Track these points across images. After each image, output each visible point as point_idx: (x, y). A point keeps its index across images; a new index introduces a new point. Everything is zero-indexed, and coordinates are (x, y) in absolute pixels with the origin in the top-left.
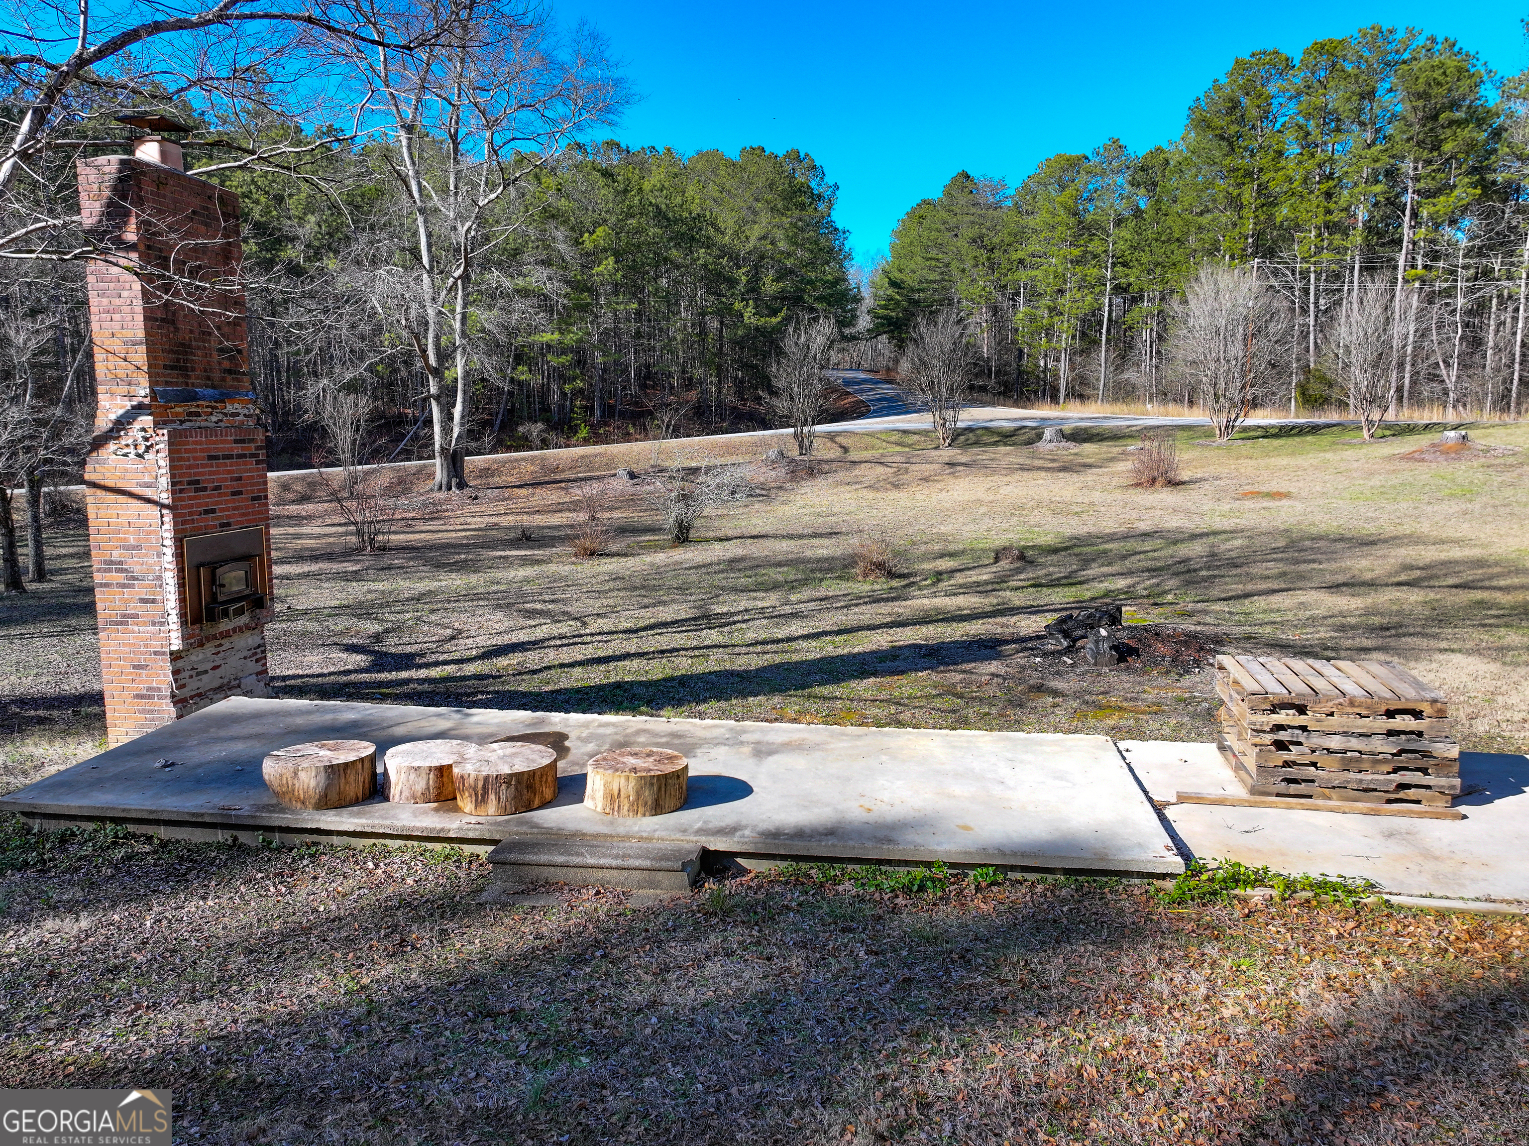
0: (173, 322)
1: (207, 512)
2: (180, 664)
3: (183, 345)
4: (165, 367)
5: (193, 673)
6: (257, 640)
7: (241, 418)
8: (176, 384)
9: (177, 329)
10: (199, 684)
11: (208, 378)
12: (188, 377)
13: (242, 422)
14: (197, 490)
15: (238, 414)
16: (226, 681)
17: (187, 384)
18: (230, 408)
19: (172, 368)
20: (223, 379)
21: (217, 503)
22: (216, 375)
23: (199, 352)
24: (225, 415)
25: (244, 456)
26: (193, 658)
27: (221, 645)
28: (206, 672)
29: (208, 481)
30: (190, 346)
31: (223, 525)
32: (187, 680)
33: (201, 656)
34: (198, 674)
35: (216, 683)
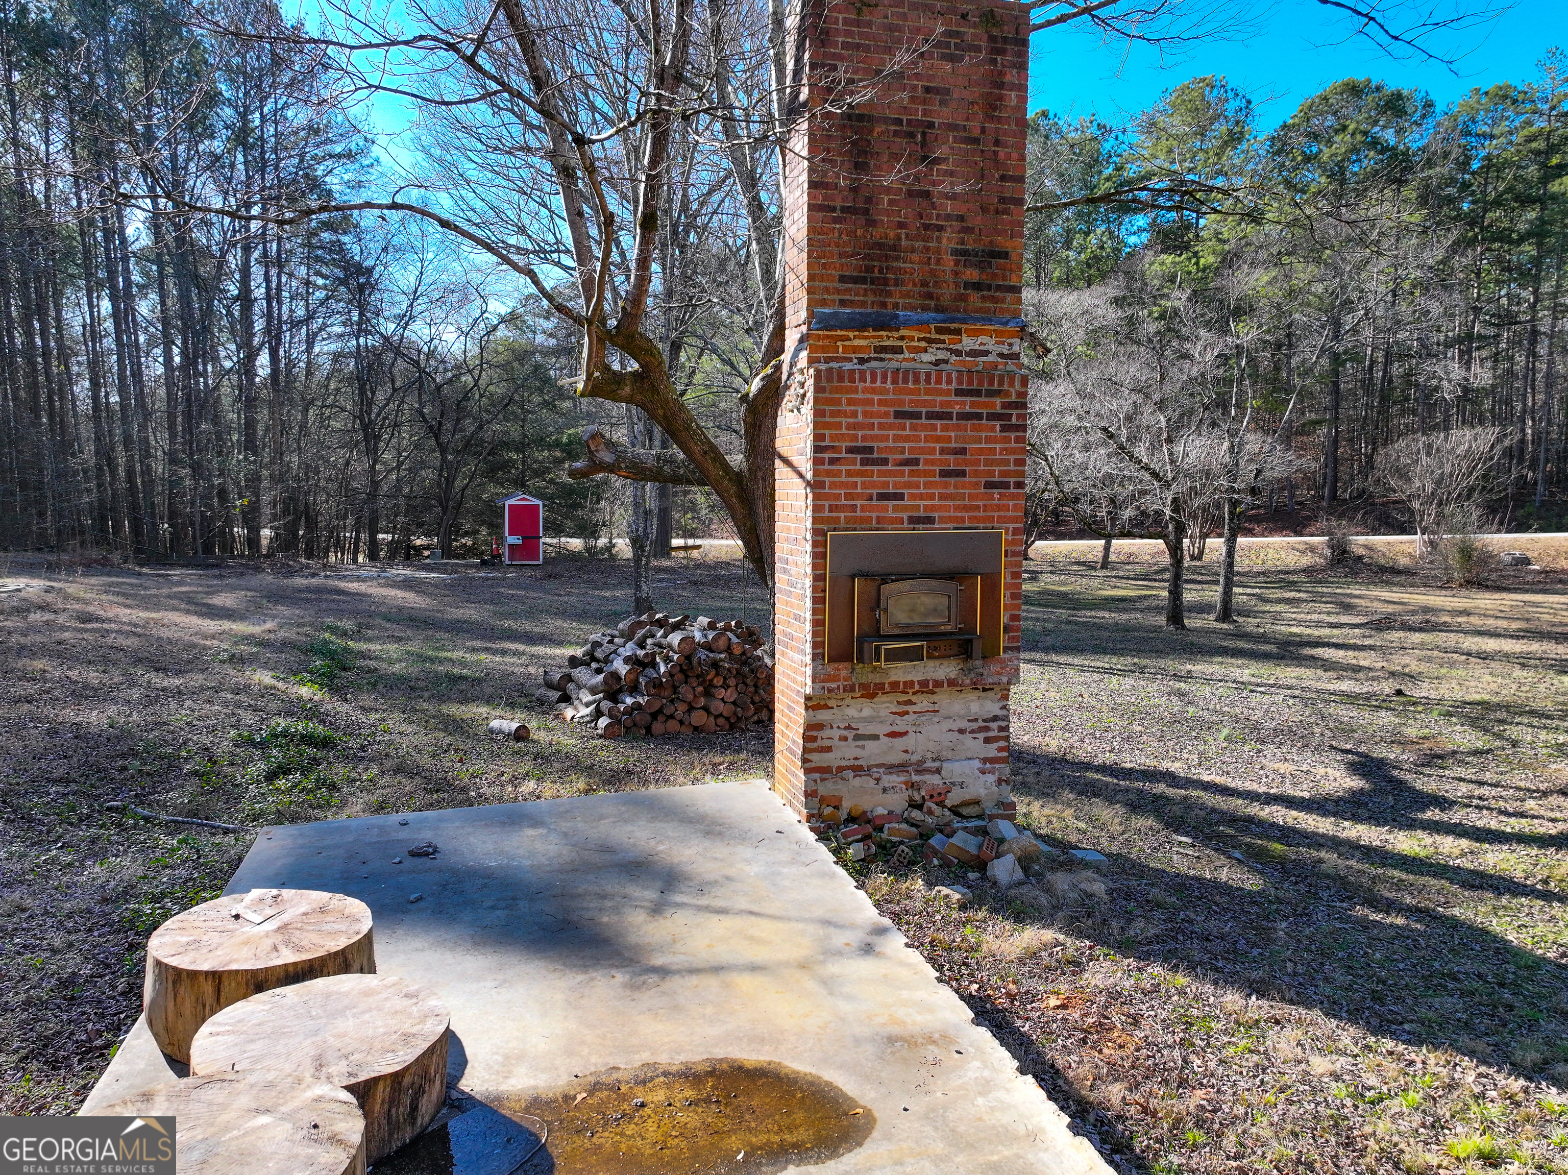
0: (866, 212)
1: (882, 497)
2: (823, 716)
3: (881, 246)
4: (843, 279)
5: (850, 734)
6: (993, 708)
7: (990, 358)
8: (863, 304)
9: (872, 223)
10: (859, 753)
11: (930, 296)
12: (889, 294)
13: (995, 366)
14: (864, 462)
15: (986, 353)
16: (915, 758)
17: (884, 305)
18: (968, 343)
19: (855, 280)
20: (963, 298)
21: (909, 485)
22: (947, 292)
23: (915, 257)
24: (958, 353)
25: (979, 416)
26: (852, 712)
27: (910, 703)
28: (876, 737)
29: (891, 450)
30: (895, 248)
31: (913, 520)
32: (836, 742)
33: (867, 712)
34: (857, 737)
35: (896, 758)
